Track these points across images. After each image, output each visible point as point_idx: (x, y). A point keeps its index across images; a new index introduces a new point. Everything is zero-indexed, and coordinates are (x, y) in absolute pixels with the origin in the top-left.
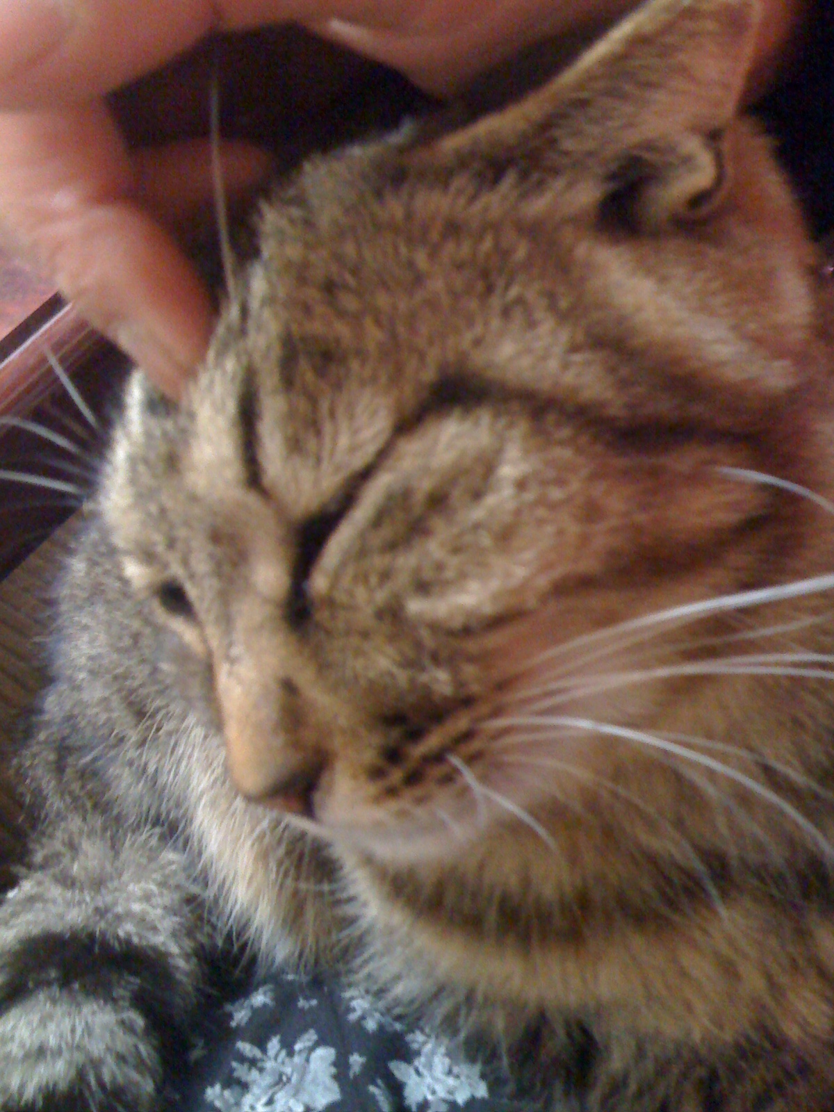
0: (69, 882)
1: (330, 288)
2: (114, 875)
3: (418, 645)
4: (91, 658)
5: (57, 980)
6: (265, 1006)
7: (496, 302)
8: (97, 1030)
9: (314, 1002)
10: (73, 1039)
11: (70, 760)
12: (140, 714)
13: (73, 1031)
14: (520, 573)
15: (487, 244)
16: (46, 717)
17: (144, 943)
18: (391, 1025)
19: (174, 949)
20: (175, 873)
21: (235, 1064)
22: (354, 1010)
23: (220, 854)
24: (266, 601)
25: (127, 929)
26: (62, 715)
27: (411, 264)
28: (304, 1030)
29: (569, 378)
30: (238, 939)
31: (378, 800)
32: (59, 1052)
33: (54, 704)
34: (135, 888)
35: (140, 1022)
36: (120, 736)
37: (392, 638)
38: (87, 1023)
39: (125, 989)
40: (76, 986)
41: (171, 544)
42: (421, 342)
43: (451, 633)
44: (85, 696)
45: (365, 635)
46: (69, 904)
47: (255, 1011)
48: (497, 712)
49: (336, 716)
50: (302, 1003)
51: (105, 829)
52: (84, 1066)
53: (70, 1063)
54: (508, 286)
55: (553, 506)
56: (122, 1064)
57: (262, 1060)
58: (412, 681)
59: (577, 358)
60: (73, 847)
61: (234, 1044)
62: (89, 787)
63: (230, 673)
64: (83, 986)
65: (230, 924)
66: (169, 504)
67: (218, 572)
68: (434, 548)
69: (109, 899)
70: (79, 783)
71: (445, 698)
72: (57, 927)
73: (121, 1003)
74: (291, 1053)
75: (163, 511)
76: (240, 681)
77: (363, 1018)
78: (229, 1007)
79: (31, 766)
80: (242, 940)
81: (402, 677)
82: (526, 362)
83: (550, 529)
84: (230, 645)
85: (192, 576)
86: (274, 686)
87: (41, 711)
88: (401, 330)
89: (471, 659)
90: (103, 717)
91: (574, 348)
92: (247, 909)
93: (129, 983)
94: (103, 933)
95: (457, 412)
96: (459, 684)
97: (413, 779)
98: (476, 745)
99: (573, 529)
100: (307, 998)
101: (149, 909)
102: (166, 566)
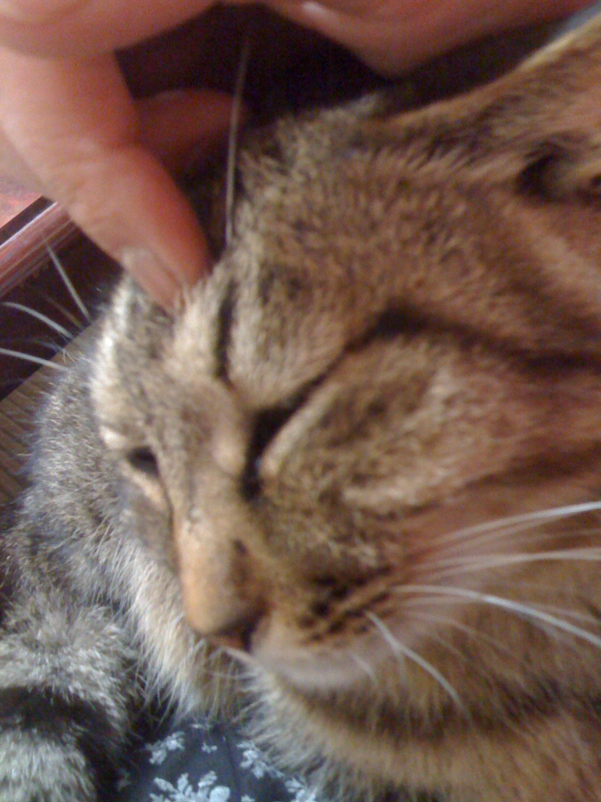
0: (34, 645)
1: (300, 226)
2: (69, 642)
3: (350, 524)
4: (62, 473)
5: (21, 723)
6: (177, 750)
7: (437, 250)
8: (49, 767)
9: (214, 748)
10: (30, 774)
11: (42, 546)
12: (98, 519)
13: (30, 766)
14: (441, 473)
15: (431, 202)
16: (25, 512)
17: (88, 697)
18: (275, 773)
19: (111, 703)
20: (114, 642)
21: (153, 796)
22: (246, 759)
23: (151, 631)
24: (225, 474)
25: (75, 686)
26: (37, 510)
27: (367, 212)
28: (206, 771)
29: (493, 317)
30: (161, 697)
31: (305, 643)
32: (18, 783)
33: (31, 502)
34: (82, 653)
35: (82, 761)
36: (81, 533)
37: (330, 518)
38: (41, 760)
39: (72, 735)
40: (35, 731)
41: (149, 420)
42: (374, 280)
43: (379, 518)
44: (56, 500)
45: (308, 513)
46: (32, 663)
47: (170, 753)
48: (407, 581)
49: (277, 574)
50: (205, 748)
51: (63, 605)
52: (37, 794)
53: (26, 793)
54: (447, 239)
55: (474, 421)
56: (67, 793)
57: (174, 793)
58: (344, 554)
59: (502, 300)
60: (38, 616)
61: (152, 779)
62: (55, 567)
63: (190, 531)
64: (40, 730)
65: (155, 684)
66: (149, 385)
67: (187, 447)
68: (371, 449)
69: (64, 660)
70: (47, 564)
71: (369, 568)
72: (23, 681)
73: (68, 745)
74: (196, 789)
75: (143, 393)
76: (199, 538)
77: (252, 766)
78: (149, 747)
79: (11, 547)
80: (164, 698)
81: (336, 549)
82: (459, 302)
83: (469, 440)
84: (193, 507)
85: (165, 448)
86: (228, 546)
87: (21, 507)
88: (357, 267)
89: (393, 538)
90: (69, 517)
91: (499, 293)
92: (170, 673)
93: (75, 730)
94: (58, 689)
95: (400, 339)
96: (381, 557)
97: (337, 628)
98: (389, 605)
99: (487, 441)
100: (209, 744)
101: (94, 671)
102: (143, 437)
